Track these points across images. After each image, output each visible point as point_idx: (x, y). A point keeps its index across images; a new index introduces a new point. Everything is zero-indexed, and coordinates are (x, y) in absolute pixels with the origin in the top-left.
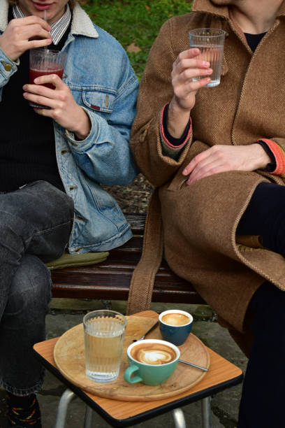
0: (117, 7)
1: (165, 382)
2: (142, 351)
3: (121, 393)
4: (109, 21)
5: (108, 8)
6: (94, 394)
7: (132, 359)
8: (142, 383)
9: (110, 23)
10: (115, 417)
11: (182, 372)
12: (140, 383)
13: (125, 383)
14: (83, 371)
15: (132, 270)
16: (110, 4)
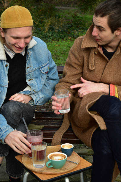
0: (68, 42)
1: (62, 168)
2: (53, 156)
3: (45, 171)
4: (65, 47)
5: (65, 42)
6: (35, 172)
7: (49, 159)
8: (53, 168)
9: (65, 48)
10: (42, 179)
11: (69, 164)
12: (52, 168)
13: (47, 168)
14: (32, 164)
15: (55, 132)
16: (66, 41)
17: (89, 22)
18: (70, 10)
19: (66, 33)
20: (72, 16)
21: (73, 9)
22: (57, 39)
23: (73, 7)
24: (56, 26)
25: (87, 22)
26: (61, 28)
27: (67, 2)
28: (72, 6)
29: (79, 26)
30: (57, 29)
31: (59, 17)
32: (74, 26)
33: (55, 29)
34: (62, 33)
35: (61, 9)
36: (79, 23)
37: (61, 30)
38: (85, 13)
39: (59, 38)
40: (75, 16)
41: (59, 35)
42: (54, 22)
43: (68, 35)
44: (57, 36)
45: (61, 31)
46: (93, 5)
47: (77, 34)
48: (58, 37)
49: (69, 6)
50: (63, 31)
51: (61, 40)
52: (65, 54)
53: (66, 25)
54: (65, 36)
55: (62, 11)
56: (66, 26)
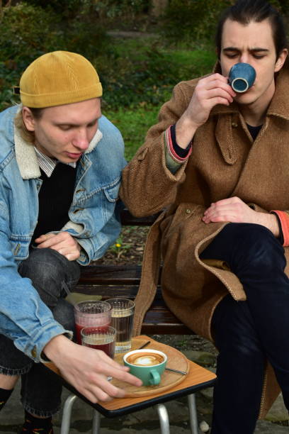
0: (140, 113)
4: (132, 125)
5: (132, 114)
9: (133, 128)
10: (107, 409)
16: (134, 111)
17: (186, 67)
18: (142, 39)
19: (135, 92)
20: (148, 53)
21: (148, 36)
22: (112, 107)
23: (148, 31)
24: (109, 77)
25: (181, 66)
26: (121, 82)
27: (134, 21)
28: (144, 30)
29: (164, 77)
30: (112, 84)
31: (117, 56)
32: (152, 78)
33: (109, 83)
34: (124, 93)
35: (119, 36)
36: (162, 68)
37: (121, 86)
38: (176, 45)
39: (117, 103)
40: (153, 54)
41: (119, 97)
42: (106, 67)
43: (139, 97)
44: (112, 100)
45: (123, 89)
46: (197, 26)
47: (160, 95)
48: (115, 101)
49: (137, 31)
50: (127, 88)
51: (123, 109)
52: (133, 141)
53: (134, 74)
54: (131, 101)
55: (122, 43)
56: (133, 76)
